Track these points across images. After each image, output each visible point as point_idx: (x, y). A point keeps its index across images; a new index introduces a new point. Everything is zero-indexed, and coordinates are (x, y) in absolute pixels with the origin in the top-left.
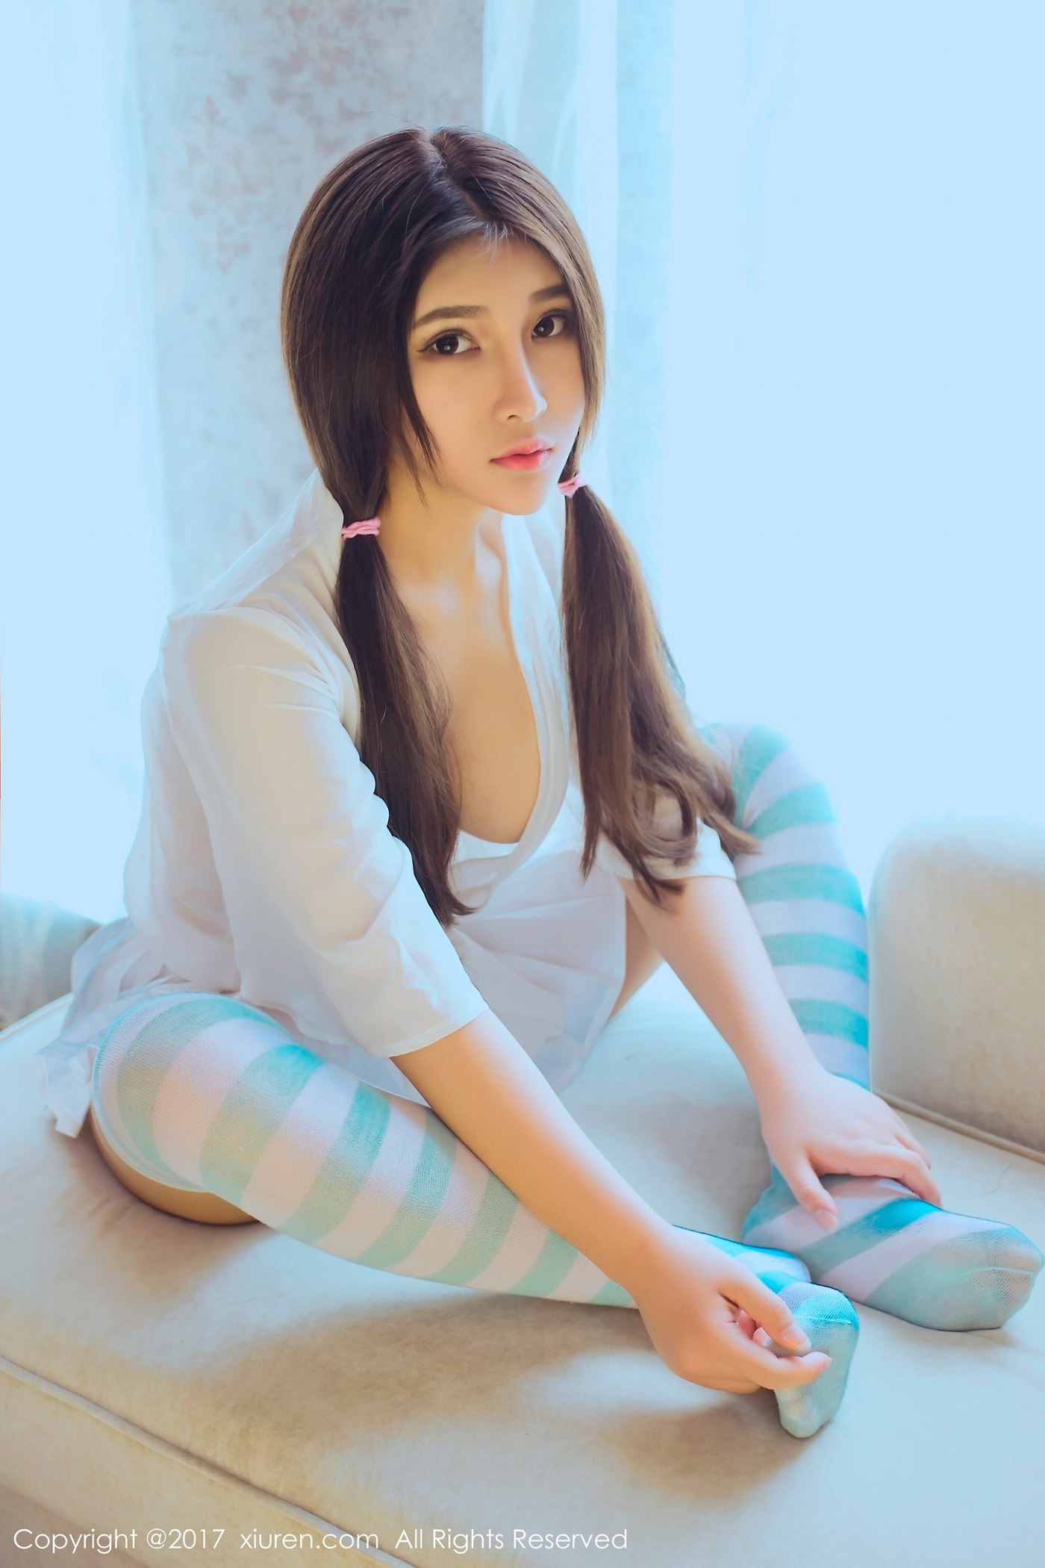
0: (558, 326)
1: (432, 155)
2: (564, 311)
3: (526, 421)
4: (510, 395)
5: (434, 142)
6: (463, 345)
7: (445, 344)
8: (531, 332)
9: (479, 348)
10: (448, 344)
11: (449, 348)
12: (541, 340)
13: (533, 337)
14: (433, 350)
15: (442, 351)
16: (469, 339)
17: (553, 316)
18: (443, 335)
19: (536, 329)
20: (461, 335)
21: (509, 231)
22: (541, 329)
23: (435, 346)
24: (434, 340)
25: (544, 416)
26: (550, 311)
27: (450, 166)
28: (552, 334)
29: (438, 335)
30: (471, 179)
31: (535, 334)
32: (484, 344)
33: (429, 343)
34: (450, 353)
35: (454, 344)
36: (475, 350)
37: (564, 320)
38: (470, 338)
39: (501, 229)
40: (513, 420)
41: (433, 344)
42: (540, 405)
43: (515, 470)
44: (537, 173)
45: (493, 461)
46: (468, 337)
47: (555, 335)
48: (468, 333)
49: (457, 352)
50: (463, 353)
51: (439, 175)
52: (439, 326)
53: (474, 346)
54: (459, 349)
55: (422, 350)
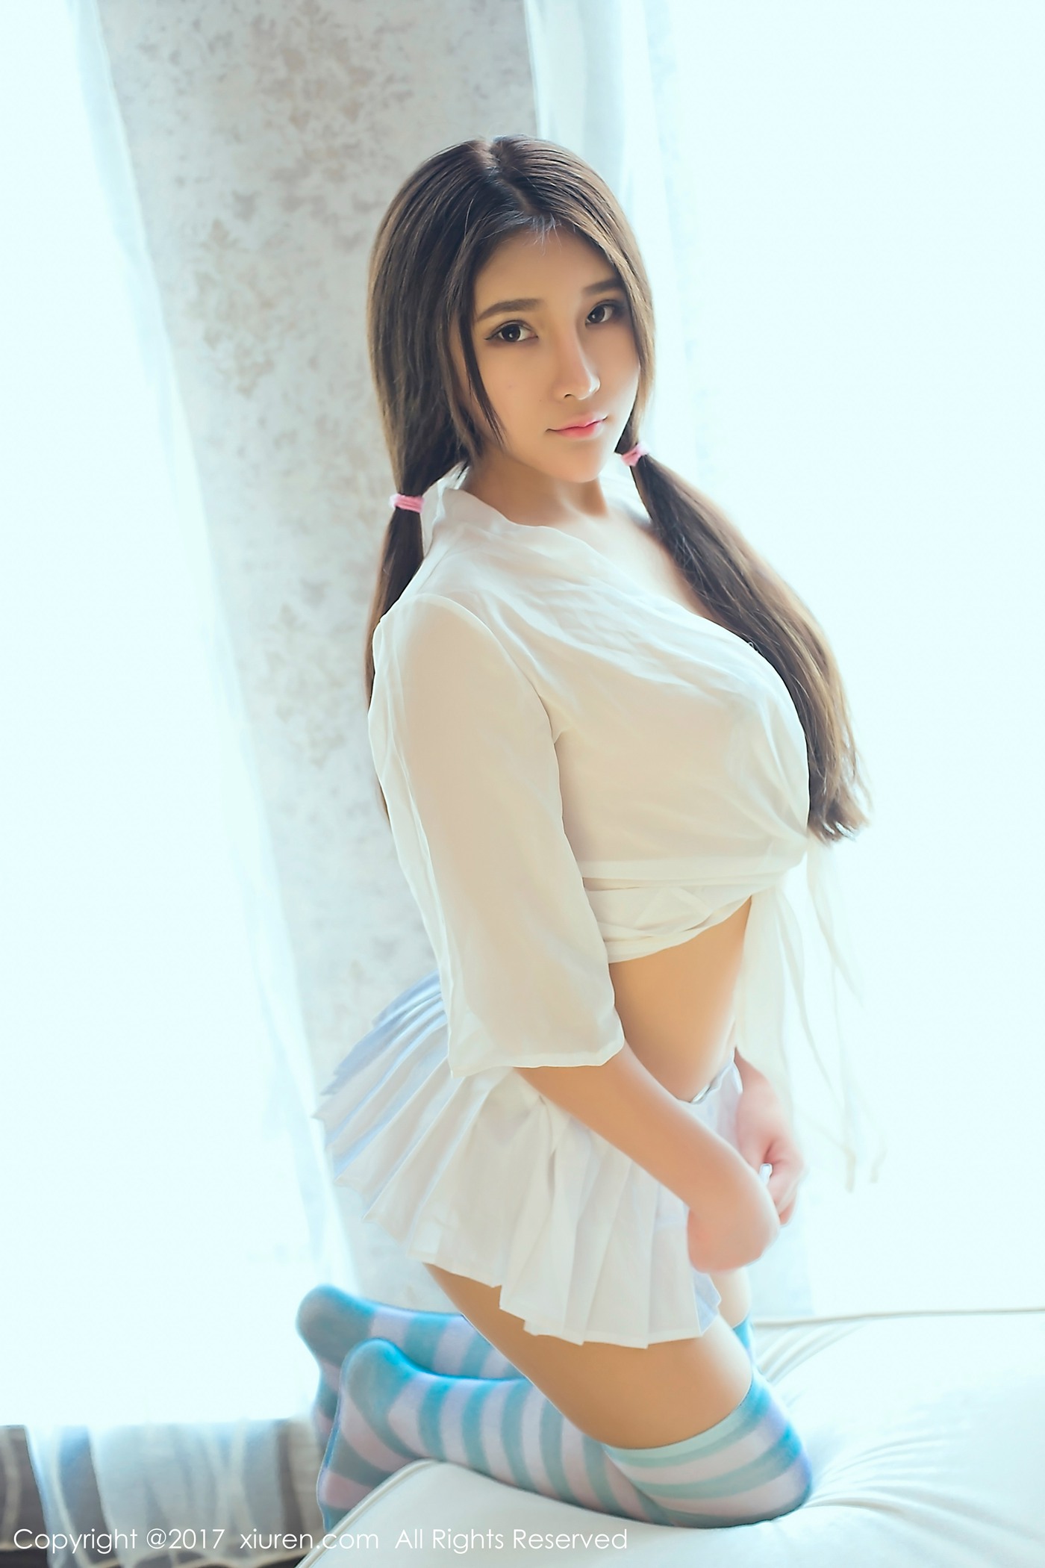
0: (607, 313)
1: (488, 160)
2: (613, 300)
3: (581, 399)
4: (564, 376)
5: (492, 151)
6: (523, 335)
7: (509, 333)
8: (584, 319)
9: (537, 337)
10: (512, 332)
11: (511, 336)
12: (594, 325)
13: (586, 324)
14: (499, 337)
15: (507, 338)
16: (528, 329)
17: (604, 305)
18: (506, 325)
19: (589, 317)
20: (522, 326)
21: (557, 223)
22: (595, 316)
23: (500, 334)
24: (499, 330)
25: (597, 393)
26: (601, 302)
27: (504, 170)
28: (604, 320)
29: (502, 325)
30: (524, 179)
31: (588, 321)
32: (541, 333)
33: (495, 332)
34: (514, 340)
35: (517, 334)
36: (534, 338)
37: (613, 308)
38: (530, 329)
39: (548, 221)
40: (569, 397)
41: (497, 333)
42: (594, 385)
43: (573, 438)
44: (586, 169)
45: (551, 431)
46: (528, 327)
47: (605, 321)
48: (527, 324)
49: (520, 338)
50: (524, 340)
51: (495, 177)
52: (498, 319)
53: (533, 335)
54: (521, 337)
55: (487, 339)
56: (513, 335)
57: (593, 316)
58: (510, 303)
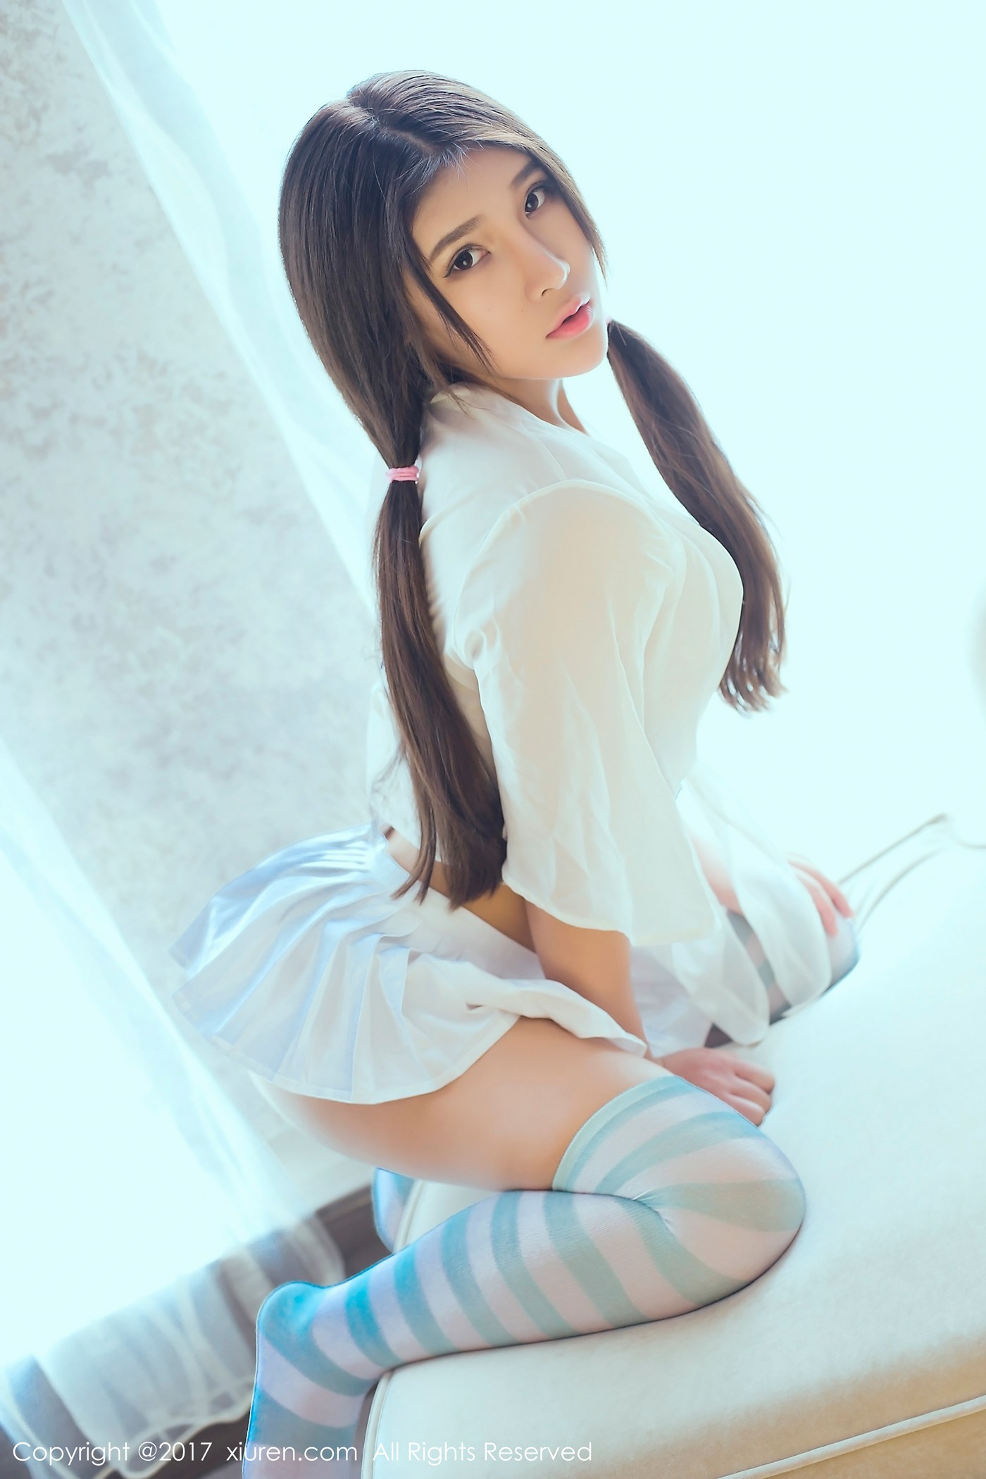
0: (540, 196)
1: (357, 116)
2: (539, 182)
3: (559, 288)
4: (531, 275)
6: (475, 256)
7: (462, 262)
8: (523, 213)
9: (489, 252)
10: (465, 260)
11: (465, 263)
12: (534, 214)
13: (527, 216)
14: (456, 270)
15: (463, 268)
16: (478, 249)
17: (533, 191)
18: (456, 256)
19: (527, 209)
20: (472, 249)
21: (463, 147)
23: (455, 267)
24: (452, 263)
26: (530, 188)
27: (381, 117)
28: (540, 204)
29: (453, 257)
30: (407, 117)
31: (527, 212)
32: (491, 248)
33: (450, 266)
34: (469, 266)
35: (469, 259)
36: (486, 256)
37: (542, 189)
38: (480, 248)
39: (454, 150)
40: (546, 293)
41: (452, 266)
42: (564, 269)
43: (571, 335)
45: (547, 336)
46: (477, 248)
47: (542, 204)
48: (475, 245)
49: (474, 263)
50: (479, 261)
51: (377, 130)
52: (448, 254)
53: (484, 252)
54: (475, 260)
55: (446, 277)
56: (466, 262)
57: (529, 206)
58: (452, 234)
